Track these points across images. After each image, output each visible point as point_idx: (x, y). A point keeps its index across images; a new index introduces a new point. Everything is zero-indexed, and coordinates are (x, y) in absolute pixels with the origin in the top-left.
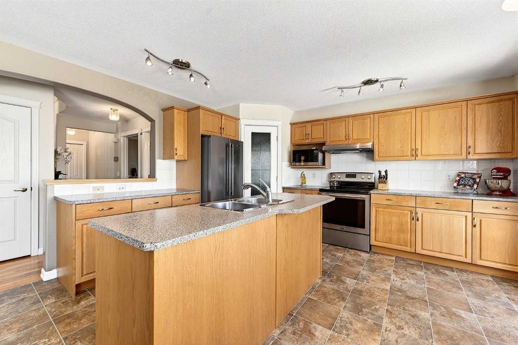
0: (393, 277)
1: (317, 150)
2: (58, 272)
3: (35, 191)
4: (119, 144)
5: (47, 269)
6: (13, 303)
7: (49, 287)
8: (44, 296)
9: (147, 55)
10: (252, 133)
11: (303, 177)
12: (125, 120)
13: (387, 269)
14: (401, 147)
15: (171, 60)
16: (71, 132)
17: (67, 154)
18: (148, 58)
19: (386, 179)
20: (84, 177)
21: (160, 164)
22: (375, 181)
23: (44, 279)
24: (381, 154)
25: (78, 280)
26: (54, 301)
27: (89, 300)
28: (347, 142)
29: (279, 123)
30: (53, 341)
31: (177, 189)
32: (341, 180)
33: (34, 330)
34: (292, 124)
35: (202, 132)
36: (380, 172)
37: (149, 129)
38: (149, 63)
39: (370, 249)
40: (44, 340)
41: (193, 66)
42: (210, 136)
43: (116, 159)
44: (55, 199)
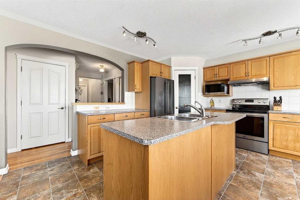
0: (295, 175)
1: (224, 84)
2: (78, 152)
3: (67, 109)
4: (103, 85)
5: (73, 150)
6: (59, 167)
7: (74, 160)
8: (73, 164)
9: (124, 30)
10: (179, 75)
11: (212, 102)
12: (107, 72)
13: (287, 168)
14: (295, 79)
15: (135, 32)
16: (81, 80)
17: (80, 90)
18: (124, 32)
19: (281, 103)
20: (86, 101)
21: (127, 94)
22: (269, 104)
23: (73, 155)
24: (276, 85)
25: (89, 157)
26: (78, 168)
27: (95, 169)
28: (246, 78)
29: (197, 68)
30: (79, 191)
31: (136, 109)
32: (242, 104)
33: (70, 183)
34: (204, 69)
35: (150, 75)
36: (275, 98)
37: (121, 75)
38: (125, 35)
39: (269, 153)
40: (75, 190)
41: (147, 35)
42: (155, 77)
43: (102, 93)
44: (77, 113)
